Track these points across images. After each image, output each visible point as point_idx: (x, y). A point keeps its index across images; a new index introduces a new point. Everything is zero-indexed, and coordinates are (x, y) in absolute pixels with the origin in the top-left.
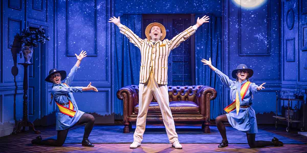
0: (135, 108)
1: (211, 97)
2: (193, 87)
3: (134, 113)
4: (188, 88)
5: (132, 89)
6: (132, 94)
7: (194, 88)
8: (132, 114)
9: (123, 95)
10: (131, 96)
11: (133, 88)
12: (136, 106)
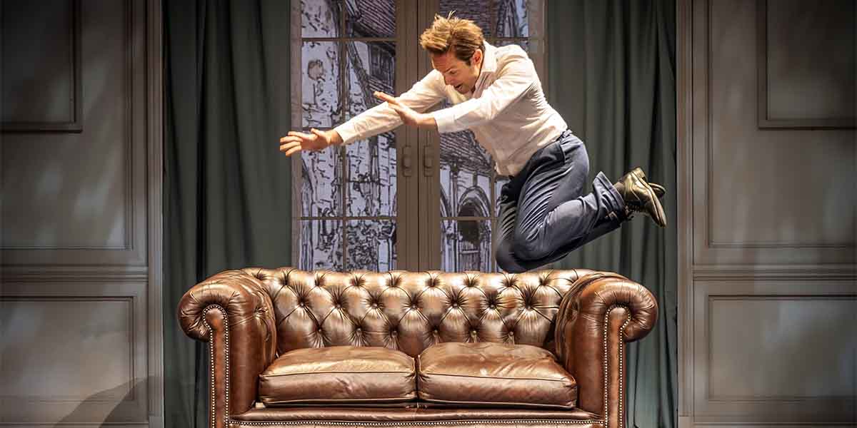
0: (264, 380)
1: (630, 329)
2: (541, 281)
3: (259, 405)
4: (518, 284)
5: (250, 291)
6: (250, 314)
7: (544, 283)
8: (251, 407)
9: (210, 319)
10: (243, 322)
11: (257, 286)
12: (270, 373)
